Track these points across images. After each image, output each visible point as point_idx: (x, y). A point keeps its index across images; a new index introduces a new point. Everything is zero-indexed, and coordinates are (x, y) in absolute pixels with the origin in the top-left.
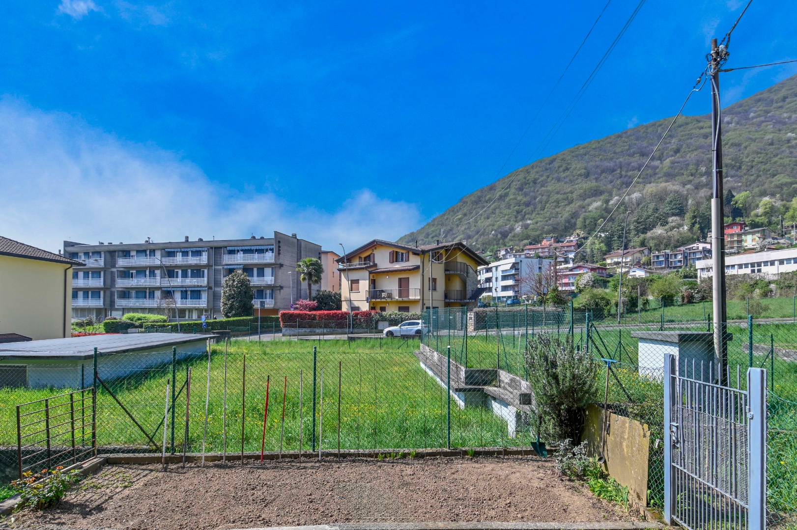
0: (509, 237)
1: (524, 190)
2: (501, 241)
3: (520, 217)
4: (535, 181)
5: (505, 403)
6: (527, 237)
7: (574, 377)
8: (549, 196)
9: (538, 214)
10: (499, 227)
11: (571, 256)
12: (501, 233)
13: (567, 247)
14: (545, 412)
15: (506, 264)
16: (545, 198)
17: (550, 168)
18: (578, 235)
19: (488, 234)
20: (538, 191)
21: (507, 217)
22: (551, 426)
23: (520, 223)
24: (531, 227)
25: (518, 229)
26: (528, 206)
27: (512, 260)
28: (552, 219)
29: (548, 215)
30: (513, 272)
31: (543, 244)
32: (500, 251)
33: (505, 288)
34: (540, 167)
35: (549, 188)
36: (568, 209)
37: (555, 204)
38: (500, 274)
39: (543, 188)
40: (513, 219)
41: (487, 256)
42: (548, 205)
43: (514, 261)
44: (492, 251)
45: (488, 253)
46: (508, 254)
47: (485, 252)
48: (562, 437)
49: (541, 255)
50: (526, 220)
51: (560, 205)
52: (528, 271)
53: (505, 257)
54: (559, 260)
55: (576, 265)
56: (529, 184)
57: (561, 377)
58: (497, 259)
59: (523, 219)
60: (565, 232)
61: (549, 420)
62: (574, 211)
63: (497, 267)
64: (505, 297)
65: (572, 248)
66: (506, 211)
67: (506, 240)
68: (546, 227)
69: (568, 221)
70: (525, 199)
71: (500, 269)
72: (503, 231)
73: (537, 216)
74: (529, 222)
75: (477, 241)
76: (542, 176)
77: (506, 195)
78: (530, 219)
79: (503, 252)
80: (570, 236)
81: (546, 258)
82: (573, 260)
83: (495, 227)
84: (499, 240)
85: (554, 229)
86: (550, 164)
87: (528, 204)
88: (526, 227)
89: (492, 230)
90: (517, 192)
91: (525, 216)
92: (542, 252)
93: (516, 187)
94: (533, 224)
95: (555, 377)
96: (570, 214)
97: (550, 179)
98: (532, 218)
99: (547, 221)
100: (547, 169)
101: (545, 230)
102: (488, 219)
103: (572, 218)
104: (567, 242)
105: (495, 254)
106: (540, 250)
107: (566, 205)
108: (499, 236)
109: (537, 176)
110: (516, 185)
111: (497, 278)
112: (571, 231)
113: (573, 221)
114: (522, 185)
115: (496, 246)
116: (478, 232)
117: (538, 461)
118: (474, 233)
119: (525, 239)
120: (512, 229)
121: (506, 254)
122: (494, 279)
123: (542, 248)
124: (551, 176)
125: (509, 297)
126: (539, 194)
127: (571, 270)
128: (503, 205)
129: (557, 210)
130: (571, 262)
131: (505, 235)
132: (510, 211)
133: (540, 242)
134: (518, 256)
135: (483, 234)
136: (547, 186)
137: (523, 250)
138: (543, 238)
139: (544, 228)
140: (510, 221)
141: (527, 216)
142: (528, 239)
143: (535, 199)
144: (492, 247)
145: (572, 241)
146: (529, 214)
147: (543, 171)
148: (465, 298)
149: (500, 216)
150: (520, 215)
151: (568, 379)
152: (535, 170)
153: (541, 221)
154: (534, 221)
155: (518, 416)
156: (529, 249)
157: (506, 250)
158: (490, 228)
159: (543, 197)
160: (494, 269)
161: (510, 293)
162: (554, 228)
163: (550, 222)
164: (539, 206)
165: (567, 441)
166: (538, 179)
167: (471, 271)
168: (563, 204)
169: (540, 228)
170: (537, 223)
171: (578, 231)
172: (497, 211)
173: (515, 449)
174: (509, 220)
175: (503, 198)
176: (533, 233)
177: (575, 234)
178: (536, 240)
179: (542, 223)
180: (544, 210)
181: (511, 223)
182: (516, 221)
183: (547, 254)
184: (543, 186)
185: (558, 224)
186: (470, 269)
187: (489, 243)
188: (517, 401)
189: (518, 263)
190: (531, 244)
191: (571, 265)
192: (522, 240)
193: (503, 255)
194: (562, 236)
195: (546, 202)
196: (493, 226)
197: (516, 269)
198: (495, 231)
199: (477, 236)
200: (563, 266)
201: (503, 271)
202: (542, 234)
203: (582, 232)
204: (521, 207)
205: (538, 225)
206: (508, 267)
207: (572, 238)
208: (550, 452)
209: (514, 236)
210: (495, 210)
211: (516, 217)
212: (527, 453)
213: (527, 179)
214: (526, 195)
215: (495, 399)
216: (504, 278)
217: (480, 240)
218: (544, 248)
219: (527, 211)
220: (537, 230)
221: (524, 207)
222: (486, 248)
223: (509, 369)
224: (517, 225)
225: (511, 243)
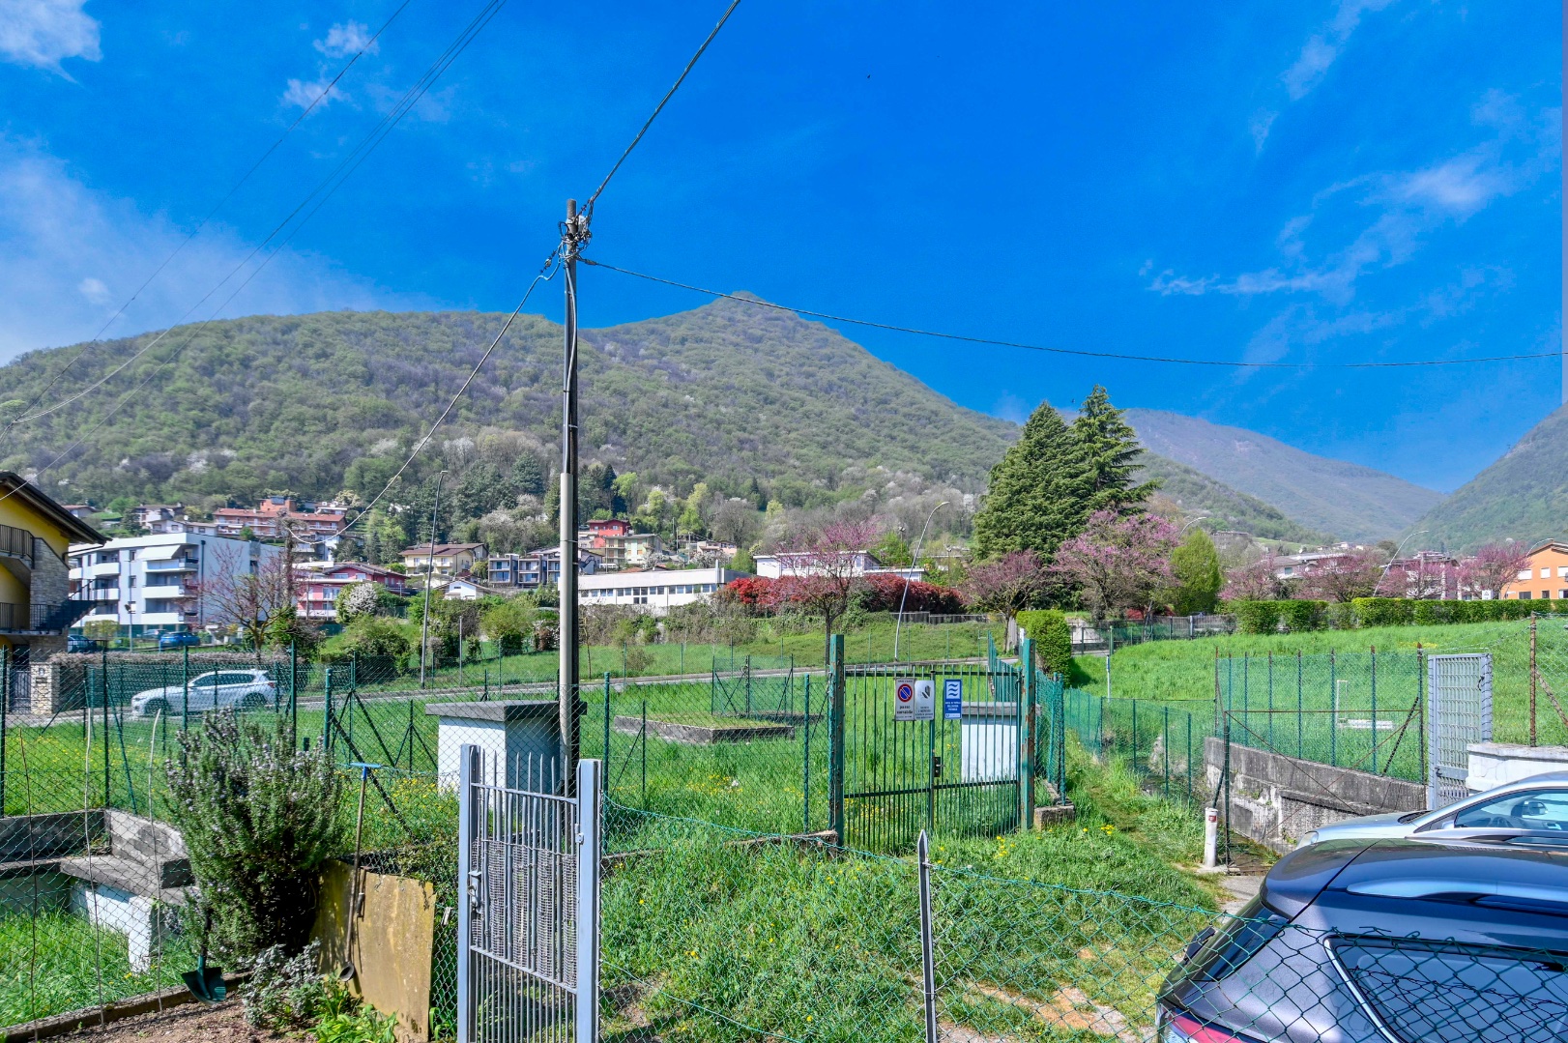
0: (171, 480)
1: (218, 376)
2: (149, 487)
3: (203, 437)
4: (246, 363)
5: (121, 891)
6: (223, 489)
7: (288, 807)
8: (281, 403)
9: (254, 439)
10: (144, 452)
11: (331, 543)
12: (148, 467)
13: (323, 523)
14: (221, 899)
15: (162, 545)
16: (270, 406)
17: (285, 343)
18: (348, 502)
19: (109, 465)
20: (252, 386)
21: (166, 430)
22: (233, 927)
23: (205, 452)
24: (233, 465)
25: (198, 464)
26: (227, 416)
27: (181, 538)
28: (287, 457)
29: (277, 445)
30: (181, 566)
31: (264, 508)
32: (144, 510)
33: (156, 605)
34: (258, 332)
35: (282, 386)
36: (324, 440)
37: (294, 424)
38: (141, 570)
39: (265, 383)
40: (184, 438)
41: (104, 518)
42: (276, 424)
43: (184, 541)
44: (121, 508)
45: (109, 513)
46: (169, 523)
47: (99, 509)
48: (260, 945)
49: (257, 533)
50: (222, 446)
51: (306, 429)
52: (217, 568)
53: (158, 528)
54: (297, 549)
55: (341, 565)
56: (231, 364)
57: (255, 813)
58: (136, 530)
59: (213, 442)
60: (318, 491)
61: (230, 913)
62: (338, 449)
64: (156, 627)
65: (334, 527)
66: (165, 416)
67: (164, 487)
68: (272, 472)
69: (326, 469)
70: (218, 398)
71: (142, 556)
72: (154, 462)
73: (251, 443)
74: (227, 453)
75: (73, 476)
76: (264, 354)
77: (166, 376)
78: (230, 447)
79: (153, 516)
80: (329, 500)
81: (270, 541)
82: (335, 554)
83: (132, 450)
84: (142, 484)
85: (292, 481)
86: (284, 333)
87: (226, 411)
88: (222, 463)
89: (123, 456)
90: (197, 376)
91: (217, 436)
92: (261, 528)
93: (197, 364)
94: (239, 460)
95: (242, 813)
96: (330, 454)
97: (282, 366)
98: (236, 445)
99: (274, 459)
100: (276, 343)
101: (270, 478)
102: (110, 423)
103: (334, 462)
104: (323, 512)
105: (131, 518)
106: (256, 523)
107: (320, 432)
108: (144, 474)
109: (251, 352)
110: (195, 359)
111: (132, 580)
112: (332, 490)
113: (337, 469)
114: (211, 362)
115: (132, 499)
116: (76, 455)
117: (199, 1014)
118: (64, 453)
119: (216, 492)
120: (180, 463)
121: (164, 520)
122: (123, 581)
123: (261, 519)
124: (287, 359)
125: (169, 628)
126: (257, 394)
127: (330, 574)
128: (156, 400)
129: (300, 438)
130: (330, 557)
131: (160, 474)
132: (177, 418)
133: (258, 504)
134: (196, 530)
135: (94, 461)
136: (275, 381)
137: (210, 518)
138: (266, 496)
139: (265, 473)
140: (176, 441)
141: (223, 438)
142: (226, 494)
143: (245, 402)
144: (120, 498)
145: (333, 512)
146: (228, 433)
147: (267, 344)
148: (26, 627)
149: (146, 424)
150: (202, 432)
151: (273, 814)
152: (248, 337)
153: (259, 457)
154: (242, 453)
155: (156, 917)
156: (228, 517)
157: (163, 511)
158: (117, 449)
159: (267, 403)
160: (124, 555)
161: (172, 618)
162: (292, 478)
163: (284, 463)
164: (255, 422)
165: (271, 951)
166: (254, 359)
167: (45, 553)
168: (313, 428)
169: (256, 472)
170: (248, 459)
171: (347, 493)
172: (139, 410)
173: (138, 1000)
174: (171, 438)
175: (156, 382)
176: (237, 480)
177: (340, 497)
178: (245, 499)
179: (261, 462)
180: (267, 431)
181: (179, 446)
182: (193, 446)
183: (272, 533)
184: (265, 377)
185: (301, 470)
186: (43, 547)
187: (114, 487)
188: (155, 883)
189: (194, 547)
190: (232, 505)
191: (329, 563)
192: (210, 493)
193: (154, 523)
194: (310, 498)
195: (274, 416)
196: (126, 444)
197: (188, 561)
198: (131, 459)
200: (312, 564)
201: (150, 563)
202: (261, 486)
203: (356, 497)
204: (209, 415)
205: (252, 463)
206: (168, 553)
207: (332, 507)
208: (232, 985)
209: (186, 481)
210: (132, 406)
211: (193, 436)
212: (171, 1001)
213: (226, 351)
214: (221, 387)
215: (94, 886)
217: (82, 475)
218: (266, 519)
219: (225, 428)
220: (249, 475)
221: (216, 416)
222: (102, 498)
223: (137, 805)
224: (195, 455)
225: (177, 496)
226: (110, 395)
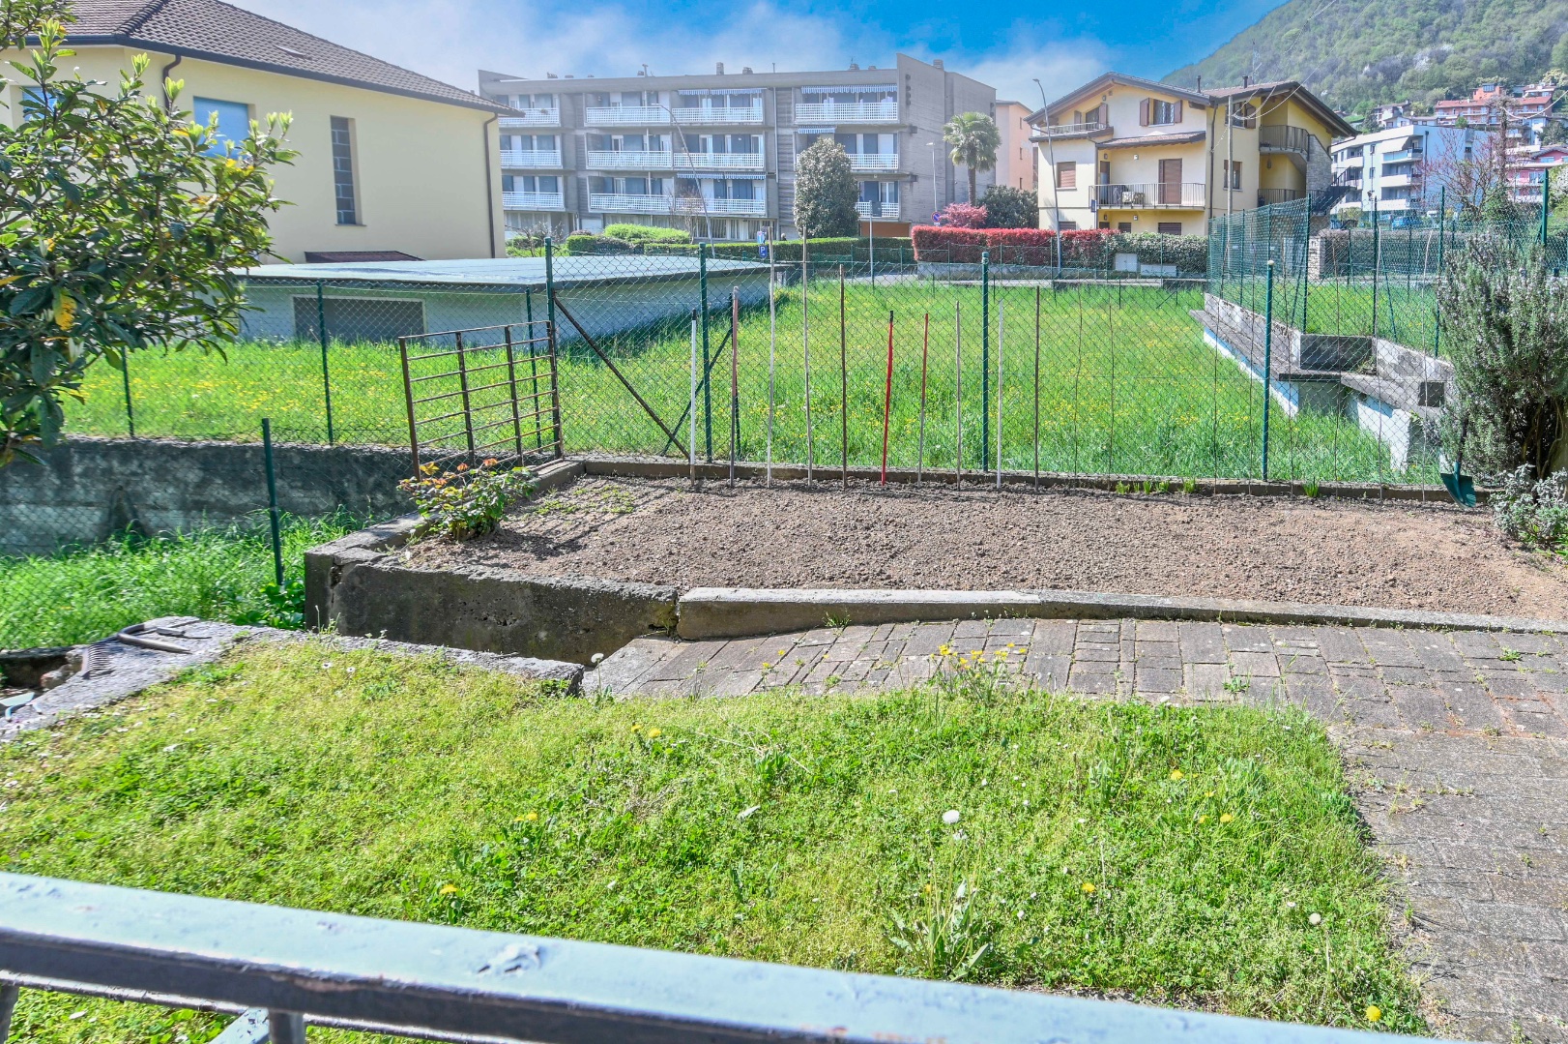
0: (1401, 80)
2: (1384, 88)
3: (1426, 35)
6: (1442, 82)
9: (1468, 30)
10: (1381, 57)
11: (1538, 127)
12: (1384, 70)
13: (1530, 106)
15: (1393, 139)
18: (1554, 81)
19: (1355, 73)
21: (1397, 35)
23: (1428, 50)
24: (1451, 58)
25: (1423, 63)
26: (1446, 12)
27: (1409, 130)
28: (1497, 44)
29: (1488, 32)
30: (1408, 157)
31: (1476, 97)
32: (1380, 110)
33: (1390, 193)
36: (1533, 20)
37: (1504, 8)
38: (1379, 161)
40: (1412, 39)
41: (1353, 118)
42: (1489, 11)
43: (1411, 133)
44: (1364, 110)
45: (1358, 114)
46: (1399, 119)
47: (1349, 113)
49: (1471, 122)
50: (1441, 42)
51: (1516, 11)
52: (1442, 149)
53: (1390, 124)
54: (1510, 135)
55: (1547, 148)
58: (1374, 128)
59: (1434, 39)
60: (1526, 73)
62: (1546, 26)
63: (1373, 145)
64: (1389, 212)
65: (1541, 111)
66: (1397, 22)
67: (1397, 87)
68: (1485, 60)
69: (1532, 49)
71: (1380, 149)
72: (1388, 65)
73: (1465, 34)
74: (1446, 47)
75: (1331, 87)
78: (1448, 41)
79: (1387, 114)
80: (1537, 82)
81: (1481, 128)
82: (1542, 138)
83: (1372, 58)
84: (1379, 87)
85: (1502, 67)
87: (1445, 7)
88: (1441, 58)
89: (1366, 64)
91: (1437, 33)
92: (1474, 117)
94: (1455, 53)
96: (1538, 34)
98: (1454, 39)
99: (1486, 47)
101: (1482, 67)
102: (1357, 37)
103: (1542, 41)
104: (1530, 96)
105: (1370, 118)
106: (1469, 112)
107: (1529, 12)
108: (1380, 77)
111: (1372, 170)
112: (1539, 71)
113: (1544, 48)
115: (1372, 101)
116: (1333, 68)
118: (1325, 68)
119: (1436, 86)
120: (1408, 63)
121: (1395, 118)
122: (1366, 173)
123: (1473, 108)
125: (1399, 213)
127: (1536, 159)
128: (1391, 8)
129: (1510, 22)
130: (1537, 140)
131: (1392, 75)
132: (1406, 21)
133: (1470, 93)
134: (1420, 123)
135: (1345, 72)
137: (1431, 111)
138: (1477, 86)
139: (1478, 62)
140: (1405, 43)
141: (1443, 34)
142: (1444, 87)
144: (1363, 103)
145: (1540, 94)
146: (1446, 28)
149: (1382, 32)
150: (1427, 32)
153: (1473, 47)
154: (1458, 46)
155: (1415, 429)
156: (1446, 110)
157: (1395, 109)
158: (1361, 58)
160: (1367, 150)
161: (1401, 204)
162: (1501, 63)
163: (1494, 49)
164: (1470, 12)
167: (1317, 148)
168: (1522, 9)
169: (1470, 63)
170: (1464, 51)
171: (1554, 72)
172: (1378, 21)
173: (1406, 488)
174: (1401, 42)
176: (1454, 73)
177: (1547, 78)
178: (1461, 90)
179: (1474, 52)
180: (1480, 21)
181: (1408, 47)
182: (1418, 45)
183: (1483, 121)
185: (1509, 55)
186: (1315, 143)
187: (1358, 93)
188: (1413, 400)
189: (1421, 137)
190: (1449, 97)
191: (1535, 148)
192: (1431, 89)
193: (1388, 121)
194: (1517, 82)
195: (1486, 4)
197: (1414, 151)
198: (1371, 65)
199: (1330, 78)
200: (1520, 149)
201: (1386, 154)
202: (1474, 75)
203: (1563, 75)
204: (1431, 14)
205: (1467, 55)
206: (1398, 145)
207: (1539, 89)
209: (1412, 79)
210: (1372, 17)
211: (1418, 36)
215: (1364, 398)
217: (1336, 85)
218: (1479, 107)
219: (1444, 23)
220: (1464, 66)
221: (1436, 14)
222: (1350, 103)
223: (1398, 336)
224: (1420, 53)
225: (1406, 94)
226: (1357, 11)
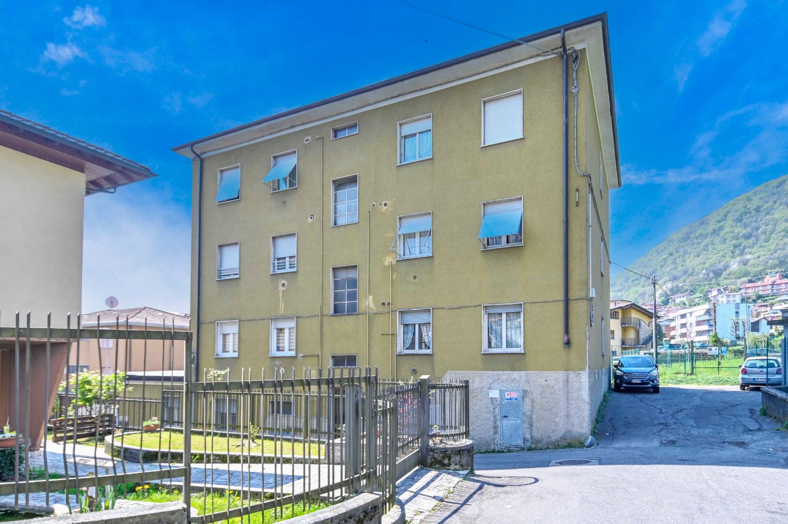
0: (723, 275)
1: (744, 221)
2: (714, 280)
3: (737, 252)
4: (758, 210)
6: (746, 274)
8: (775, 225)
9: (761, 247)
10: (712, 265)
12: (713, 271)
15: (700, 310)
16: (770, 228)
17: (778, 192)
19: (697, 274)
20: (761, 220)
21: (721, 253)
23: (738, 259)
24: (751, 262)
25: (735, 266)
26: (748, 239)
29: (773, 247)
30: (707, 317)
31: (766, 280)
32: (711, 291)
34: (764, 192)
35: (776, 216)
37: (782, 234)
38: (694, 320)
39: (768, 217)
40: (729, 254)
42: (773, 236)
43: (708, 307)
44: (702, 292)
45: (698, 295)
46: (720, 295)
49: (762, 294)
50: (746, 254)
56: (750, 213)
58: (708, 300)
59: (742, 253)
66: (720, 247)
67: (721, 279)
68: (771, 261)
70: (744, 231)
71: (694, 314)
72: (716, 269)
73: (760, 249)
74: (748, 257)
76: (767, 202)
77: (721, 228)
78: (750, 253)
79: (715, 293)
83: (707, 266)
84: (711, 280)
85: (781, 263)
86: (778, 187)
87: (748, 237)
88: (745, 263)
89: (703, 269)
90: (734, 224)
91: (744, 250)
92: (763, 291)
93: (735, 218)
94: (754, 259)
97: (778, 204)
98: (753, 252)
99: (772, 254)
100: (773, 194)
101: (769, 264)
102: (698, 256)
105: (705, 296)
106: (761, 288)
108: (711, 275)
109: (761, 203)
110: (734, 216)
111: (691, 324)
114: (741, 215)
115: (707, 287)
116: (685, 272)
118: (681, 273)
119: (743, 277)
120: (726, 267)
122: (688, 325)
123: (763, 286)
124: (779, 201)
126: (763, 224)
128: (717, 240)
131: (718, 274)
132: (726, 246)
133: (762, 278)
134: (732, 297)
135: (692, 274)
136: (773, 214)
137: (741, 291)
138: (766, 274)
139: (767, 262)
140: (725, 257)
141: (747, 250)
142: (747, 276)
143: (757, 230)
144: (702, 288)
146: (749, 247)
147: (769, 196)
149: (713, 252)
150: (738, 249)
152: (758, 196)
153: (764, 255)
154: (756, 255)
156: (748, 288)
157: (719, 290)
158: (700, 267)
159: (768, 227)
162: (781, 261)
163: (776, 255)
164: (763, 238)
166: (762, 206)
167: (643, 323)
169: (762, 263)
170: (759, 257)
172: (710, 248)
174: (724, 256)
175: (717, 232)
176: (753, 269)
178: (757, 277)
179: (764, 258)
180: (768, 241)
181: (727, 259)
182: (733, 257)
183: (769, 292)
184: (768, 214)
185: (786, 256)
187: (699, 284)
190: (750, 281)
192: (740, 278)
193: (714, 297)
195: (772, 232)
196: (704, 264)
197: (709, 315)
198: (707, 269)
199: (684, 277)
202: (765, 269)
204: (740, 241)
205: (760, 259)
209: (729, 274)
210: (707, 246)
211: (733, 253)
213: (748, 207)
214: (746, 226)
216: (699, 323)
217: (687, 281)
218: (766, 285)
219: (748, 245)
220: (759, 265)
221: (743, 240)
222: (695, 289)
224: (733, 261)
225: (725, 282)
226: (698, 243)
